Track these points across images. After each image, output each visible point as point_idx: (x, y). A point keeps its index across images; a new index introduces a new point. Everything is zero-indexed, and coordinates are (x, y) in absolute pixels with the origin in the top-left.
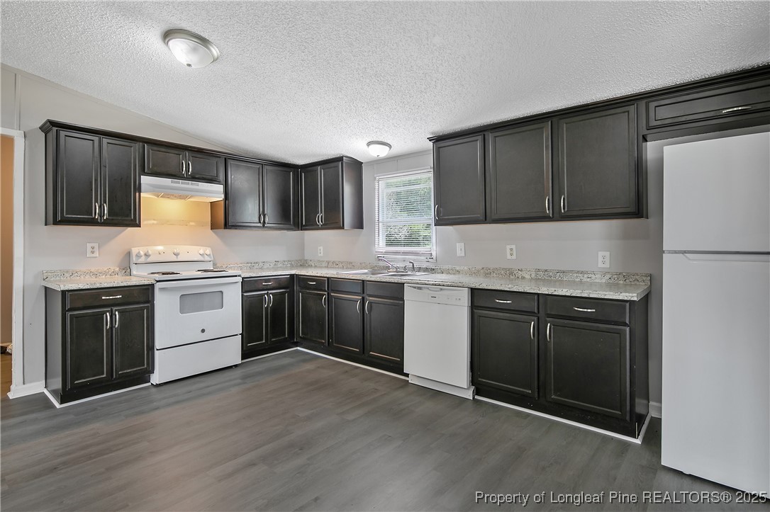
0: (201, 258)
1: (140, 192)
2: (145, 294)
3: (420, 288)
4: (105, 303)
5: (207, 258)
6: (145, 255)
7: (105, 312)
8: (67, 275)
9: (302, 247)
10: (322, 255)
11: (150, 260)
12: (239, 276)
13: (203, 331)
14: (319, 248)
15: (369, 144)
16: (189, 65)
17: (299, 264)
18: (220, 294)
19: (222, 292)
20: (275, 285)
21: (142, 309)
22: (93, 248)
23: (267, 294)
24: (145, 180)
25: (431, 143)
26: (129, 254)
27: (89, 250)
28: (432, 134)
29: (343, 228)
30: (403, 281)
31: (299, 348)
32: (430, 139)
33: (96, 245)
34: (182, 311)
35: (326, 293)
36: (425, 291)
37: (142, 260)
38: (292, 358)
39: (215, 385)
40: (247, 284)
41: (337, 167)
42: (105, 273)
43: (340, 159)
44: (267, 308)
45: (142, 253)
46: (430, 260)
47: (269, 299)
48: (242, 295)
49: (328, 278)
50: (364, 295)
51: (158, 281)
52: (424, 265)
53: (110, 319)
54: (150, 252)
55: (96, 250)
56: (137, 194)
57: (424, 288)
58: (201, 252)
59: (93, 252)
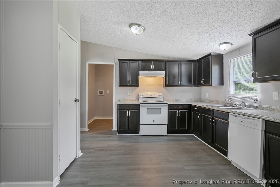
0: (159, 97)
1: (139, 76)
2: (137, 107)
3: (236, 116)
4: (127, 109)
5: (161, 97)
6: (142, 95)
7: (127, 111)
8: (124, 100)
9: (200, 94)
10: (207, 97)
11: (143, 97)
12: (167, 103)
13: (154, 121)
14: (206, 94)
15: (220, 45)
16: (136, 34)
17: (198, 101)
18: (160, 109)
19: (161, 109)
20: (182, 108)
21: (136, 111)
22: (130, 93)
23: (178, 111)
24: (141, 72)
25: (251, 37)
26: (139, 94)
27: (129, 93)
28: (251, 31)
29: (211, 85)
30: (228, 112)
31: (193, 134)
32: (250, 35)
33: (130, 92)
34: (147, 114)
35: (200, 113)
36: (239, 118)
37: (141, 96)
38: (187, 137)
39: (155, 140)
40: (171, 107)
41: (209, 58)
42: (132, 100)
43: (210, 55)
44: (178, 116)
45: (141, 95)
46: (256, 102)
47: (178, 113)
48: (168, 111)
49: (201, 107)
50: (213, 116)
51: (141, 103)
52: (253, 104)
53: (128, 113)
54: (143, 94)
55: (131, 93)
56: (138, 77)
57: (238, 116)
58: (159, 95)
59: (130, 94)
